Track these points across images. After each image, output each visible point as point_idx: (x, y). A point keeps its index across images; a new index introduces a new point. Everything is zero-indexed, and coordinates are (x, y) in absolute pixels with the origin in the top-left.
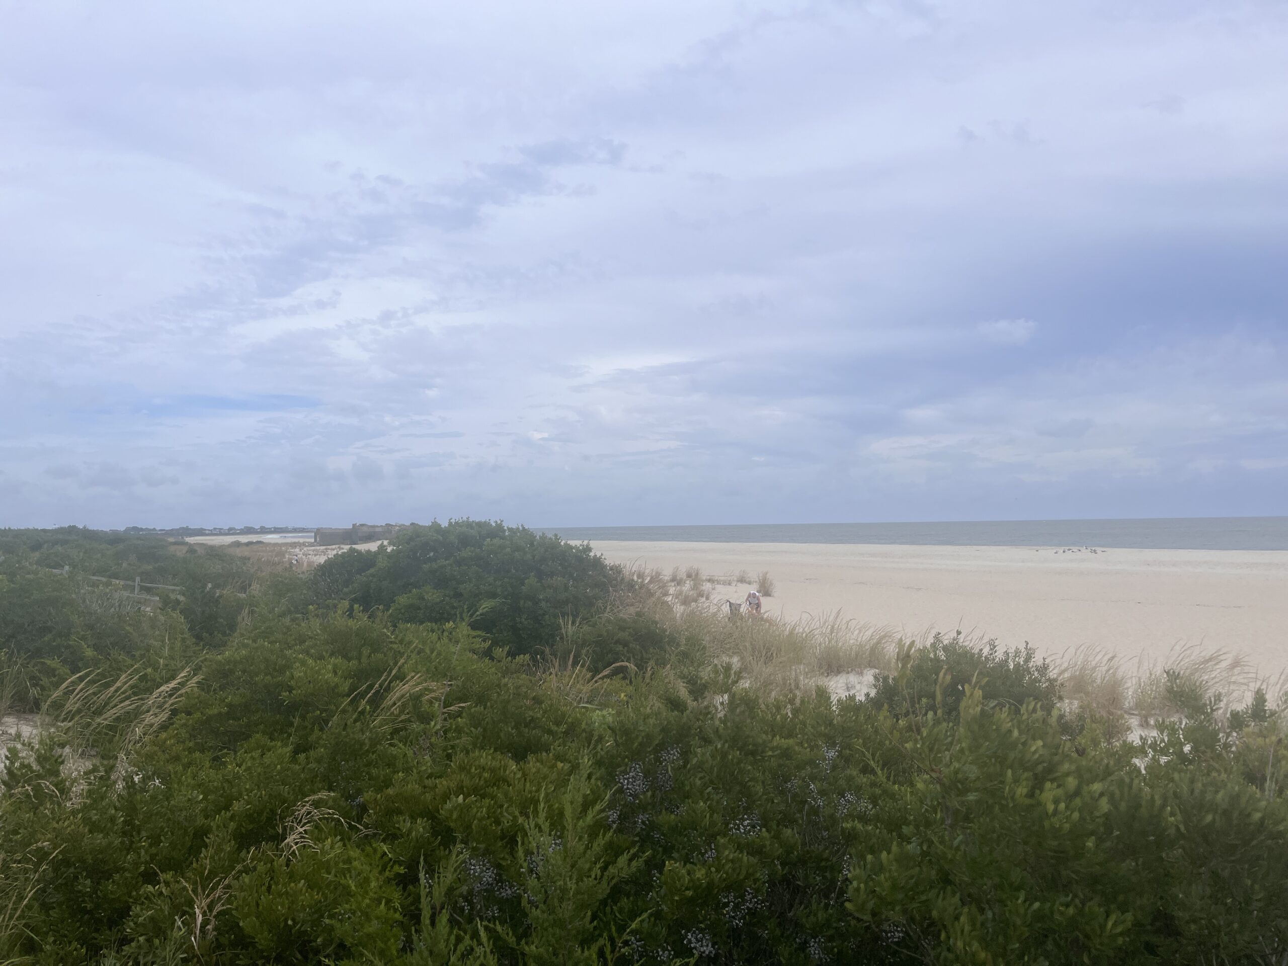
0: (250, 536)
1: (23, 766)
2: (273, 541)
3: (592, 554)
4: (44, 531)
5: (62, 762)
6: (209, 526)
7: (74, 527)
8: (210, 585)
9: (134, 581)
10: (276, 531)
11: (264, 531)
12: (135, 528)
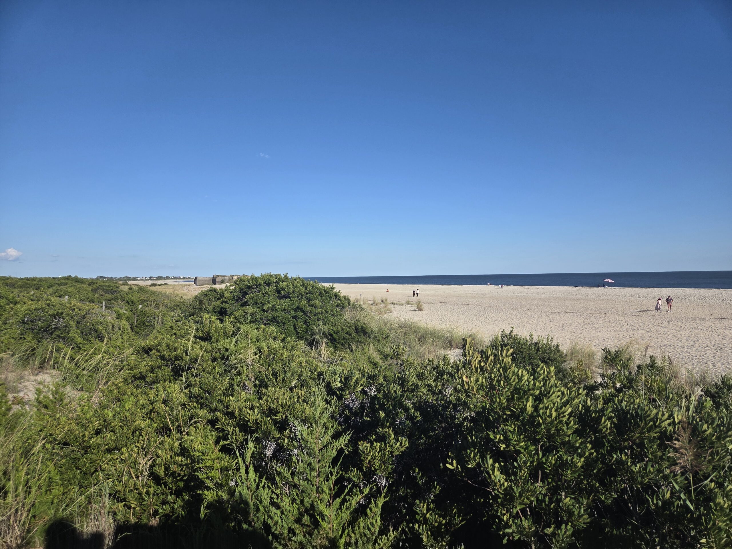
0: (161, 281)
1: (45, 397)
2: (173, 283)
3: (334, 291)
4: (54, 278)
5: (65, 395)
6: (139, 276)
7: (70, 276)
8: (140, 306)
9: (102, 304)
10: (175, 278)
11: (167, 278)
12: (101, 277)
